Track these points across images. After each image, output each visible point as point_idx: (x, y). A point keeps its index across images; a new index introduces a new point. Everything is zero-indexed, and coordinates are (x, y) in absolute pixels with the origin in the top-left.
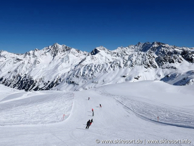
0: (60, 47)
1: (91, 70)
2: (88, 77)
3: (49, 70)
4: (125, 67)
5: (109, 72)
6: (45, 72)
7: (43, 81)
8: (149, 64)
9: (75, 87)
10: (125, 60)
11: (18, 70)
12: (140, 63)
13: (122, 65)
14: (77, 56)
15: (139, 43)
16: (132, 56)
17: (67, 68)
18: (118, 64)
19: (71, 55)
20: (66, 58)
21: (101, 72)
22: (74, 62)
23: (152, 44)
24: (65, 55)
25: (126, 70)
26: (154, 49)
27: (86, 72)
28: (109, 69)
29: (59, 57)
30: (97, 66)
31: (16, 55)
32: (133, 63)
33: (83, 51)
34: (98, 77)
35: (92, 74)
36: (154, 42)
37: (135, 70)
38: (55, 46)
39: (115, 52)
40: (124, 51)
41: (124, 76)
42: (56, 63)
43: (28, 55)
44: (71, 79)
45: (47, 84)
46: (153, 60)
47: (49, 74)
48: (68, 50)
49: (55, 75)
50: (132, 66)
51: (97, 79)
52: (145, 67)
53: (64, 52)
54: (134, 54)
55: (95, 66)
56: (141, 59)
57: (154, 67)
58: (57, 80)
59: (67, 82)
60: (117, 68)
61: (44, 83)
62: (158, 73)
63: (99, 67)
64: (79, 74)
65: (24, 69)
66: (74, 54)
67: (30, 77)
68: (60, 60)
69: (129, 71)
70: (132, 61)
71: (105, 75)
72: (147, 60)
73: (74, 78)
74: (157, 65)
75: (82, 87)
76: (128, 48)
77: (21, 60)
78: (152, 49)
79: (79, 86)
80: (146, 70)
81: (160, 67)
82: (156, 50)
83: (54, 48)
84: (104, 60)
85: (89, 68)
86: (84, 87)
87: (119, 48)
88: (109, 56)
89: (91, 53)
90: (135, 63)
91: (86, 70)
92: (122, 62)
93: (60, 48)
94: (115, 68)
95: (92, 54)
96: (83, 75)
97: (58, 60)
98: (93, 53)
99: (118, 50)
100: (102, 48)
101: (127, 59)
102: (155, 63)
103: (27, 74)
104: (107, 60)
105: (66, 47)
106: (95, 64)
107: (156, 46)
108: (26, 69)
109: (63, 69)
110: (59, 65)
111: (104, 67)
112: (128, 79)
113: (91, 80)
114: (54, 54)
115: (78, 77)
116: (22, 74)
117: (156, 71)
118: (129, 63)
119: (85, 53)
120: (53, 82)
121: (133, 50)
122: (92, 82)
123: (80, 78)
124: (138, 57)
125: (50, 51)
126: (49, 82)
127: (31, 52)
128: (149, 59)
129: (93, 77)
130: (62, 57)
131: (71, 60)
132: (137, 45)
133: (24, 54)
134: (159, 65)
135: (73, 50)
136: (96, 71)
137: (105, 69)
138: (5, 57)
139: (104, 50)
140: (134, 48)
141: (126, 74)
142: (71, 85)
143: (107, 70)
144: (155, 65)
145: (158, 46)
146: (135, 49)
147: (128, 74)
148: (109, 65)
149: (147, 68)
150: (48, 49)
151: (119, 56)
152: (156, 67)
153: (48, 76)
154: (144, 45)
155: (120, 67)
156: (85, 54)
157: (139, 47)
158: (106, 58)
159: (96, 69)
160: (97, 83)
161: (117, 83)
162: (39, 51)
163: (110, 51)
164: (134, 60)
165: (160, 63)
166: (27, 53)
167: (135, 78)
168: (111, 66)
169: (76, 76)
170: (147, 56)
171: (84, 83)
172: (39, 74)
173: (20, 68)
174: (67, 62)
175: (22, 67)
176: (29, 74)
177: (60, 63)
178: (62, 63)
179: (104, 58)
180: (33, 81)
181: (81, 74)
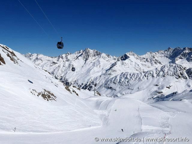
0: (91, 51)
1: (126, 78)
2: (124, 84)
3: (82, 74)
4: (157, 77)
5: (143, 80)
6: (78, 75)
7: (77, 84)
8: (180, 75)
9: (113, 92)
10: (157, 71)
11: (55, 72)
12: (172, 74)
13: (155, 75)
14: (107, 61)
15: (169, 48)
16: (164, 67)
17: (98, 72)
18: (151, 73)
19: (101, 60)
20: (97, 63)
21: (136, 80)
22: (105, 66)
23: (183, 50)
24: (96, 60)
25: (158, 80)
26: (185, 55)
27: (122, 80)
28: (143, 78)
29: (90, 61)
30: (132, 75)
31: (50, 59)
32: (165, 74)
33: (113, 56)
34: (133, 84)
35: (127, 82)
36: (186, 48)
37: (167, 80)
38: (87, 51)
39: (144, 57)
40: (153, 56)
41: (157, 85)
42: (87, 67)
43: (61, 58)
44: (109, 85)
45: (81, 86)
46: (183, 72)
47: (82, 77)
48: (98, 54)
49: (88, 78)
50: (164, 76)
51: (132, 86)
52: (176, 78)
53: (95, 56)
54: (166, 66)
55: (130, 75)
56: (172, 70)
57: (185, 78)
58: (90, 83)
59: (105, 87)
60: (150, 77)
61: (78, 85)
62: (188, 83)
63: (134, 75)
64: (116, 81)
65: (60, 71)
66: (104, 58)
67: (66, 79)
68: (92, 64)
69: (161, 81)
70: (164, 72)
71: (140, 83)
72: (178, 72)
73: (111, 84)
74: (187, 76)
75: (119, 92)
76: (157, 53)
77: (56, 63)
78: (182, 55)
79: (116, 91)
80: (178, 80)
81: (190, 78)
82: (187, 55)
83: (86, 53)
84: (134, 66)
85: (125, 76)
86: (121, 92)
87: (148, 53)
88: (138, 62)
89: (121, 58)
90: (167, 74)
91: (122, 77)
92: (155, 72)
93: (91, 53)
94: (149, 77)
95: (122, 60)
96: (119, 82)
97: (90, 64)
98: (123, 58)
99: (148, 55)
100: (132, 53)
101: (160, 70)
102: (186, 74)
103: (63, 76)
104: (137, 66)
105: (97, 52)
106: (130, 72)
107: (187, 51)
108: (62, 72)
109: (95, 73)
110: (91, 68)
111: (138, 76)
112: (161, 88)
113: (127, 87)
114: (86, 58)
115: (115, 83)
116: (58, 76)
117: (186, 81)
118: (161, 73)
119: (115, 57)
120: (86, 84)
121: (163, 55)
122: (129, 89)
123: (117, 85)
124: (169, 68)
125: (82, 55)
126: (82, 84)
127: (64, 56)
128: (180, 71)
129: (129, 85)
130: (93, 61)
131: (101, 64)
132: (166, 50)
133: (57, 57)
134: (189, 77)
135: (104, 55)
136: (131, 80)
137: (140, 78)
138: (42, 60)
139: (134, 55)
140: (163, 53)
141: (158, 83)
142: (109, 90)
143: (141, 79)
144: (185, 77)
145: (190, 51)
146: (165, 54)
147: (160, 84)
148: (143, 74)
149: (178, 79)
150: (79, 53)
151: (148, 62)
152: (187, 78)
153: (81, 79)
154: (174, 50)
155: (153, 76)
156: (115, 59)
157: (169, 52)
158: (136, 63)
159: (131, 77)
160: (133, 90)
161: (151, 90)
162: (72, 55)
163: (139, 56)
164: (166, 71)
165: (190, 74)
166: (59, 56)
167: (167, 87)
168: (145, 75)
169: (113, 82)
170: (178, 68)
171: (121, 89)
172: (74, 76)
173: (56, 70)
174: (99, 66)
175: (58, 70)
176: (65, 76)
177: (92, 67)
178: (94, 68)
179: (134, 63)
180: (68, 83)
181: (118, 81)
